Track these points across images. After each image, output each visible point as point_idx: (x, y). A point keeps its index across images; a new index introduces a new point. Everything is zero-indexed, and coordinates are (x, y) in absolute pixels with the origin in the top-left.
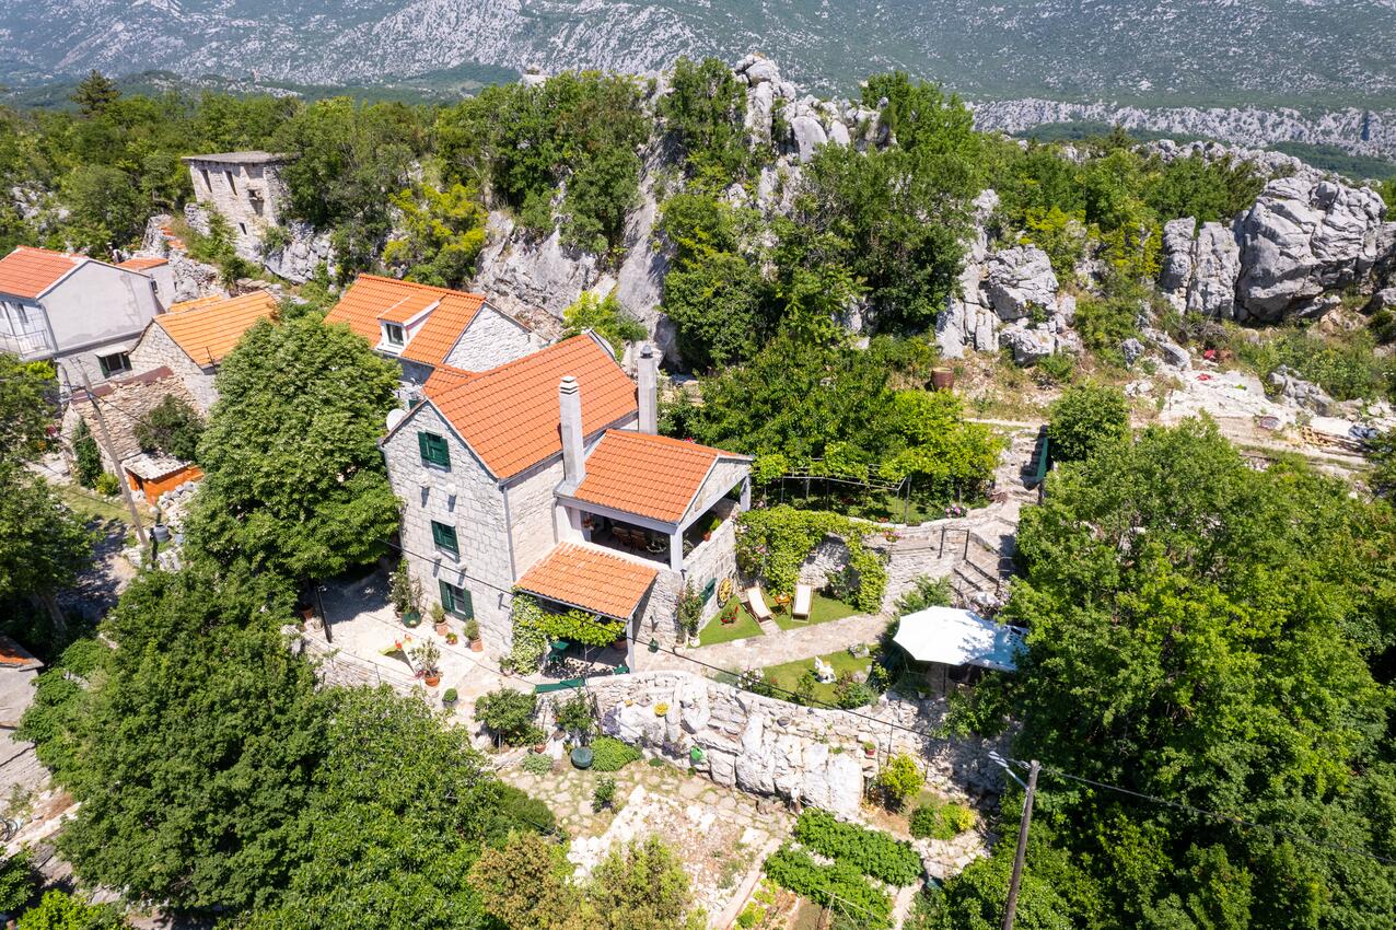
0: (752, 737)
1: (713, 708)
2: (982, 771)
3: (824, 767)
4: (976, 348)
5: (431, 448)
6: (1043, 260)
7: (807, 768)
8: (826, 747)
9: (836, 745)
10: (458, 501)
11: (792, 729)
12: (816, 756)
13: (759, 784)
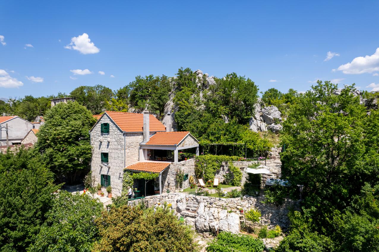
0: (201, 210)
1: (187, 204)
2: (281, 220)
3: (226, 217)
4: (261, 131)
5: (104, 128)
6: (277, 109)
7: (220, 218)
8: (226, 211)
9: (229, 210)
10: (110, 144)
11: (214, 205)
12: (223, 214)
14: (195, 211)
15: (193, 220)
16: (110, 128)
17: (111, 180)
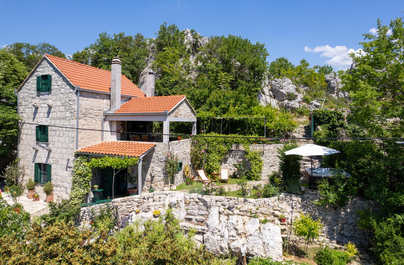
0: (214, 219)
1: (188, 209)
3: (258, 231)
5: (43, 84)
7: (248, 234)
8: (257, 220)
9: (263, 219)
10: (52, 110)
11: (236, 211)
12: (252, 226)
13: (219, 249)
14: (201, 222)
15: (199, 237)
16: (53, 83)
17: (53, 172)
